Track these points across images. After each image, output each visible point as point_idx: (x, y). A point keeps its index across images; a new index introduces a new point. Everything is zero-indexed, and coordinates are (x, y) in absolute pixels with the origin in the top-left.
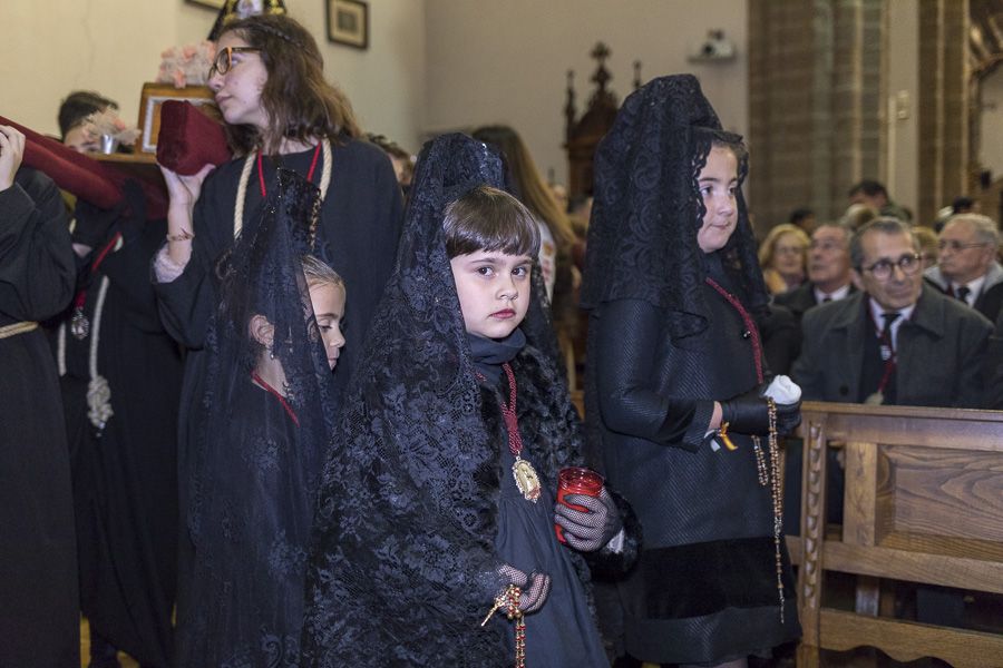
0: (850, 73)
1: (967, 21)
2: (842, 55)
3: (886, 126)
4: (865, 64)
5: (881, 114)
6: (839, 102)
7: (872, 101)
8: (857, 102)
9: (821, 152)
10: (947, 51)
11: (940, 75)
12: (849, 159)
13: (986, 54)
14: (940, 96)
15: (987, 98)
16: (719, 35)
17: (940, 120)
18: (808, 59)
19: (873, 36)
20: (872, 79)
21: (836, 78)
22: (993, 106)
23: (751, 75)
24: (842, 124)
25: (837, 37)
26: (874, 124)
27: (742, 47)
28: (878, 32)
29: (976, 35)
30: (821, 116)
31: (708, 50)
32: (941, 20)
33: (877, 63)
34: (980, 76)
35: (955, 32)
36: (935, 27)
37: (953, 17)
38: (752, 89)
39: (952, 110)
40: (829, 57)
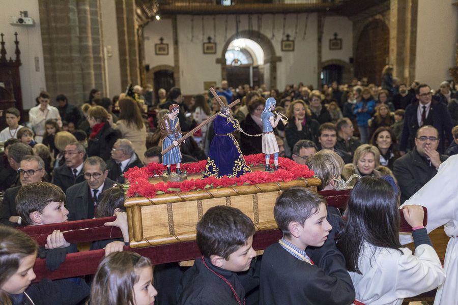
0: (87, 37)
1: (134, 6)
2: (83, 30)
3: (104, 59)
4: (92, 34)
5: (101, 55)
6: (83, 49)
7: (96, 50)
8: (91, 50)
9: (77, 71)
10: (128, 19)
11: (126, 29)
12: (89, 74)
13: (144, 18)
14: (126, 37)
15: (145, 35)
16: (26, 14)
17: (127, 47)
18: (68, 30)
19: (95, 22)
20: (96, 41)
21: (81, 39)
22: (148, 39)
23: (42, 34)
24: (85, 59)
25: (80, 22)
26: (98, 59)
27: (37, 20)
28: (97, 20)
29: (139, 11)
30: (76, 55)
31: (21, 21)
32: (124, 6)
33: (97, 34)
34: (142, 27)
35: (130, 11)
36: (122, 9)
37: (129, 5)
38: (44, 41)
39: (131, 44)
40: (77, 29)
